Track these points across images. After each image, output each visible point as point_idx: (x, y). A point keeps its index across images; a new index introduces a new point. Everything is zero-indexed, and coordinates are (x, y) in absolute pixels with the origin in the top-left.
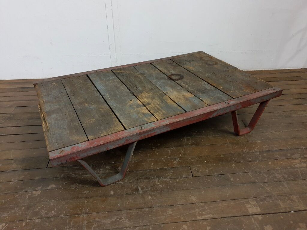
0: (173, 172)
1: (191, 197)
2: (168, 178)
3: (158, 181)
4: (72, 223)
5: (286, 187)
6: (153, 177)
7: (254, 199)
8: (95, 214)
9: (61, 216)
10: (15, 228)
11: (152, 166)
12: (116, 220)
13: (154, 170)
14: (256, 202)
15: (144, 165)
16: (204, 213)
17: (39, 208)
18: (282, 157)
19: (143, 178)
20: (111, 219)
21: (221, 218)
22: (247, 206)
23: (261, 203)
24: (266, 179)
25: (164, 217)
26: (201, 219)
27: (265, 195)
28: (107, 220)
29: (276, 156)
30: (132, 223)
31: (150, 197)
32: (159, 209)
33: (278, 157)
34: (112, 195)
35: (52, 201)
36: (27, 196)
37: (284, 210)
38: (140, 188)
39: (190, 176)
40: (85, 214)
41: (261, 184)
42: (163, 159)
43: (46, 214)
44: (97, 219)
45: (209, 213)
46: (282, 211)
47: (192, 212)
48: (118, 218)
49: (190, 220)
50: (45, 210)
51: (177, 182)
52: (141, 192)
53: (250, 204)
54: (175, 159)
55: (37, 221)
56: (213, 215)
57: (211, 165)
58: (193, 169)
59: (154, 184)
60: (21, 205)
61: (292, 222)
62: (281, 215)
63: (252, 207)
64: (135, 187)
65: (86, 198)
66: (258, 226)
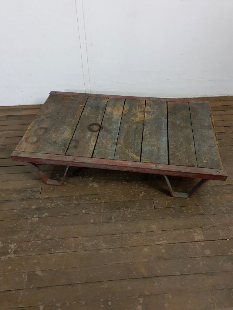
0: (139, 204)
1: (152, 226)
2: (135, 209)
3: (127, 212)
4: (64, 244)
5: (227, 219)
6: (123, 208)
7: (201, 229)
8: (80, 238)
9: (56, 239)
10: (24, 247)
11: (122, 198)
12: (96, 243)
13: (124, 202)
14: (201, 231)
15: (116, 197)
16: (161, 239)
17: (39, 232)
18: (230, 192)
19: (115, 208)
20: (92, 242)
21: (174, 243)
22: (194, 235)
23: (205, 232)
24: (213, 212)
25: (131, 241)
26: (158, 244)
27: (210, 226)
28: (89, 243)
29: (224, 191)
30: (108, 246)
31: (121, 225)
32: (128, 235)
33: (225, 192)
34: (92, 223)
35: (48, 227)
36: (29, 222)
37: (221, 238)
38: (113, 218)
39: (152, 208)
40: (73, 238)
41: (208, 216)
42: (131, 192)
43: (44, 237)
44: (82, 242)
45: (164, 240)
46: (220, 239)
47: (152, 238)
48: (97, 242)
49: (150, 244)
50: (43, 234)
51: (142, 213)
52: (113, 220)
53: (197, 232)
54: (141, 192)
55: (39, 242)
56: (168, 241)
57: (169, 198)
58: (155, 201)
59: (124, 214)
60: (26, 229)
61: (226, 248)
62: (219, 242)
63: (198, 235)
64: (109, 216)
65: (72, 225)
66: (200, 250)
